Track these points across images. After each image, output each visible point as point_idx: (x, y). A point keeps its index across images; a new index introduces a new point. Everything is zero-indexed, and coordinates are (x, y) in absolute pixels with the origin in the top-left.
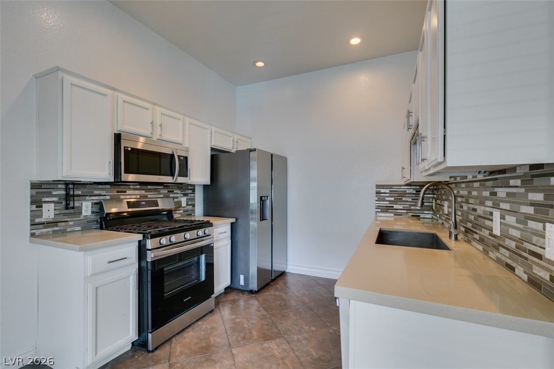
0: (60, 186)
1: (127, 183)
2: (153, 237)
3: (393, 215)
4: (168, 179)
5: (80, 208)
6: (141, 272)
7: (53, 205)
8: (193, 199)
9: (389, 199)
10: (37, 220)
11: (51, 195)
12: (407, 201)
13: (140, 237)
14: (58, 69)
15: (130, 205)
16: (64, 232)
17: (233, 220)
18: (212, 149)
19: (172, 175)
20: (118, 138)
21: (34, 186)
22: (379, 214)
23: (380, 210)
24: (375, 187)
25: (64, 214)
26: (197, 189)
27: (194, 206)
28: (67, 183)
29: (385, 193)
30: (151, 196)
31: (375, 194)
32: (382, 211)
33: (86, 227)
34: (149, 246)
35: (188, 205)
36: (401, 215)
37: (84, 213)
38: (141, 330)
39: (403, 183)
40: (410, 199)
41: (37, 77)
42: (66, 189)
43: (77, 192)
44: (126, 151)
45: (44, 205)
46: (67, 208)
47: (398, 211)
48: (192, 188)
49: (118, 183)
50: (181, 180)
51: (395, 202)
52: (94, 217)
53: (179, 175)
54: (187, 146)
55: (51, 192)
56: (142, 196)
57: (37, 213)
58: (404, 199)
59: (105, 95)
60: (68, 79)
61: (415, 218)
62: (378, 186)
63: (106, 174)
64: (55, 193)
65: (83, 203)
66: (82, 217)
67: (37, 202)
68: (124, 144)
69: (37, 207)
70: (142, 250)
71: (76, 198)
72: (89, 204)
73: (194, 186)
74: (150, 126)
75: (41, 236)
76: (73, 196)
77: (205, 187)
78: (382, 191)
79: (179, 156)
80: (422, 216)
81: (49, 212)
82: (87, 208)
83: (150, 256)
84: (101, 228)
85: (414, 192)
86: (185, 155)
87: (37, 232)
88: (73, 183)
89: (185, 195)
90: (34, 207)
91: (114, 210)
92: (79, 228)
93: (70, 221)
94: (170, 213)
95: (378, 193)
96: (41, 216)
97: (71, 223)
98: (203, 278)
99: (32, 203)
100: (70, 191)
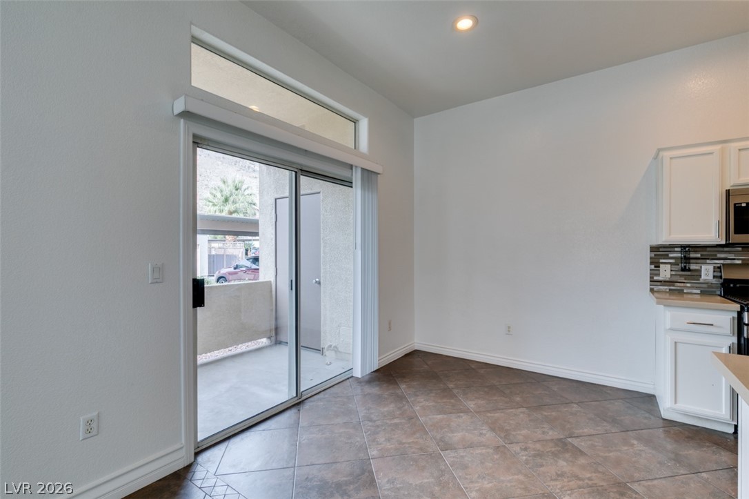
0: (676, 249)
5: (700, 271)
7: (669, 266)
10: (655, 278)
11: (667, 257)
14: (659, 150)
16: (680, 292)
20: (731, 194)
21: (653, 249)
25: (681, 276)
28: (684, 247)
33: (707, 291)
37: (703, 277)
42: (684, 252)
43: (694, 255)
44: (738, 208)
45: (661, 265)
46: (684, 269)
52: (716, 282)
55: (668, 255)
57: (656, 272)
60: (666, 155)
63: (718, 235)
64: (671, 255)
65: (703, 267)
66: (701, 281)
67: (655, 263)
68: (735, 200)
69: (655, 267)
70: (740, 323)
71: (692, 261)
72: (711, 267)
75: (658, 292)
76: (690, 258)
81: (665, 272)
82: (707, 272)
84: (721, 295)
87: (656, 288)
88: (689, 246)
90: (653, 267)
92: (698, 291)
93: (687, 283)
96: (659, 275)
97: (688, 285)
99: (651, 263)
100: (688, 255)
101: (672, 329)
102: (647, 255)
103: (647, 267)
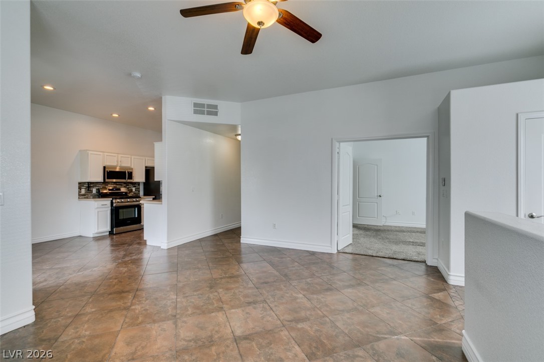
0: (86, 184)
1: (108, 183)
2: (115, 199)
4: (124, 181)
5: (92, 191)
6: (112, 210)
7: (84, 189)
8: (139, 189)
10: (80, 194)
11: (83, 186)
13: (111, 199)
14: (87, 150)
15: (109, 190)
16: (87, 198)
17: (154, 197)
18: (146, 167)
19: (125, 179)
20: (104, 168)
21: (81, 185)
25: (88, 192)
26: (141, 184)
27: (139, 191)
28: (88, 183)
30: (118, 187)
33: (94, 197)
34: (114, 202)
35: (136, 191)
37: (93, 192)
38: (112, 228)
41: (80, 151)
42: (88, 184)
43: (92, 185)
44: (107, 171)
45: (82, 189)
46: (88, 190)
48: (139, 184)
49: (104, 182)
50: (129, 181)
52: (97, 194)
53: (128, 179)
54: (132, 167)
56: (114, 187)
57: (80, 192)
59: (100, 155)
60: (90, 152)
63: (101, 179)
64: (85, 186)
65: (93, 189)
66: (93, 194)
67: (80, 188)
68: (106, 170)
70: (112, 203)
72: (95, 189)
73: (139, 183)
74: (116, 162)
75: (81, 198)
76: (90, 187)
77: (144, 183)
79: (128, 172)
81: (83, 191)
82: (94, 191)
83: (114, 205)
84: (99, 197)
86: (131, 171)
88: (90, 182)
89: (134, 187)
90: (79, 190)
91: (105, 191)
92: (92, 197)
94: (126, 193)
97: (90, 195)
98: (136, 216)
99: (79, 188)
100: (89, 185)
101: (97, 208)
102: (77, 185)
103: (77, 190)
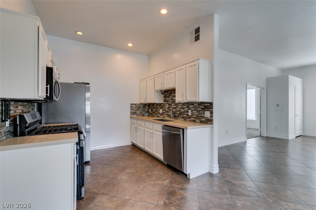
3: (136, 115)
9: (135, 109)
12: (140, 110)
22: (131, 115)
23: (132, 114)
24: (130, 105)
25: (1, 126)
29: (133, 107)
31: (130, 107)
32: (133, 114)
36: (139, 115)
37: (7, 125)
39: (139, 103)
40: (141, 109)
47: (138, 114)
48: (34, 104)
51: (137, 110)
52: (9, 128)
58: (140, 109)
61: (143, 116)
62: (131, 104)
66: (6, 128)
78: (133, 106)
80: (145, 115)
85: (143, 106)
93: (2, 132)
95: (131, 107)
